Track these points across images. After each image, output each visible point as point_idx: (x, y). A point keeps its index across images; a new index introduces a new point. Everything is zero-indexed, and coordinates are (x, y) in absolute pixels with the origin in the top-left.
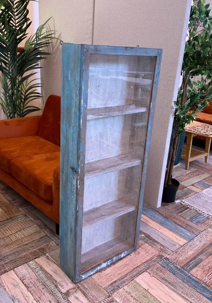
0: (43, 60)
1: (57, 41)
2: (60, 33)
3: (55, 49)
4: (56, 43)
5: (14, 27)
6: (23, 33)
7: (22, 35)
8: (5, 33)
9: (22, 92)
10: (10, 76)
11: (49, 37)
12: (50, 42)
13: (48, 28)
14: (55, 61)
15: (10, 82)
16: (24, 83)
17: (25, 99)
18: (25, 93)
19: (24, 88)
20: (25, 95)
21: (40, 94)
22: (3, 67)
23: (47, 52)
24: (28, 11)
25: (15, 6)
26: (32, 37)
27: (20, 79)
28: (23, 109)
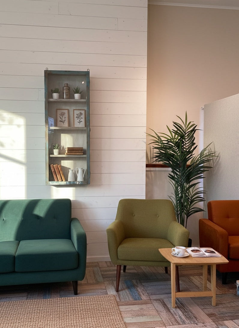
0: (206, 172)
1: (217, 158)
2: (219, 152)
3: (215, 165)
4: (216, 160)
5: (185, 149)
6: (191, 154)
7: (190, 155)
8: (179, 154)
9: (189, 197)
10: (180, 183)
11: (211, 156)
12: (211, 159)
13: (210, 149)
14: (215, 172)
15: (180, 189)
16: (191, 189)
17: (191, 203)
18: (191, 198)
19: (191, 194)
20: (191, 199)
21: (202, 198)
22: (175, 178)
23: (209, 166)
24: (194, 138)
25: (187, 135)
26: (196, 157)
27: (188, 186)
28: (189, 209)
